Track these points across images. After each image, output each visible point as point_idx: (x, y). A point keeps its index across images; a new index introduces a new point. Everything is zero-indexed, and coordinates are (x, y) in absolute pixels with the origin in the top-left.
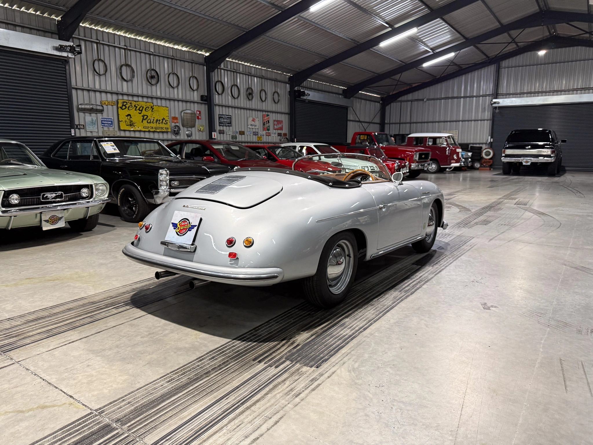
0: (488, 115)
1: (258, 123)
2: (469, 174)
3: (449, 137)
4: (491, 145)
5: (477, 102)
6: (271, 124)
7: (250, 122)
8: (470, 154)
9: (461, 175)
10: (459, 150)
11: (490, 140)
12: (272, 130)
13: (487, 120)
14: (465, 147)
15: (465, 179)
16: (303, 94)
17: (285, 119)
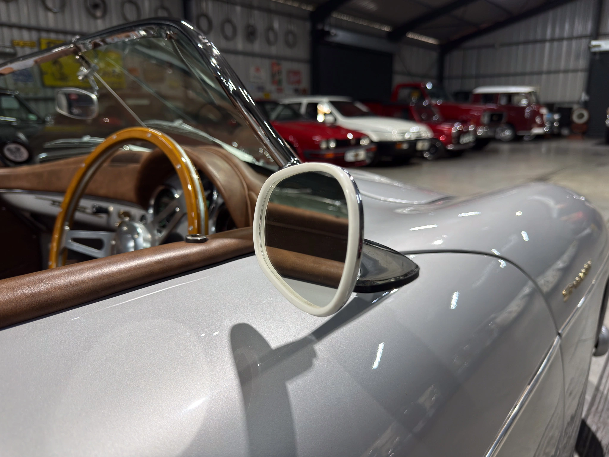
0: (583, 63)
1: (264, 76)
2: (554, 144)
3: (530, 93)
4: (586, 105)
5: (569, 47)
6: (284, 76)
7: (252, 71)
8: (556, 117)
9: (544, 146)
10: (544, 111)
11: (584, 97)
12: (285, 85)
13: (582, 71)
14: (551, 107)
15: (549, 151)
16: (328, 33)
17: (304, 70)
